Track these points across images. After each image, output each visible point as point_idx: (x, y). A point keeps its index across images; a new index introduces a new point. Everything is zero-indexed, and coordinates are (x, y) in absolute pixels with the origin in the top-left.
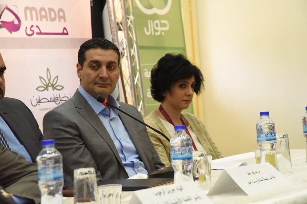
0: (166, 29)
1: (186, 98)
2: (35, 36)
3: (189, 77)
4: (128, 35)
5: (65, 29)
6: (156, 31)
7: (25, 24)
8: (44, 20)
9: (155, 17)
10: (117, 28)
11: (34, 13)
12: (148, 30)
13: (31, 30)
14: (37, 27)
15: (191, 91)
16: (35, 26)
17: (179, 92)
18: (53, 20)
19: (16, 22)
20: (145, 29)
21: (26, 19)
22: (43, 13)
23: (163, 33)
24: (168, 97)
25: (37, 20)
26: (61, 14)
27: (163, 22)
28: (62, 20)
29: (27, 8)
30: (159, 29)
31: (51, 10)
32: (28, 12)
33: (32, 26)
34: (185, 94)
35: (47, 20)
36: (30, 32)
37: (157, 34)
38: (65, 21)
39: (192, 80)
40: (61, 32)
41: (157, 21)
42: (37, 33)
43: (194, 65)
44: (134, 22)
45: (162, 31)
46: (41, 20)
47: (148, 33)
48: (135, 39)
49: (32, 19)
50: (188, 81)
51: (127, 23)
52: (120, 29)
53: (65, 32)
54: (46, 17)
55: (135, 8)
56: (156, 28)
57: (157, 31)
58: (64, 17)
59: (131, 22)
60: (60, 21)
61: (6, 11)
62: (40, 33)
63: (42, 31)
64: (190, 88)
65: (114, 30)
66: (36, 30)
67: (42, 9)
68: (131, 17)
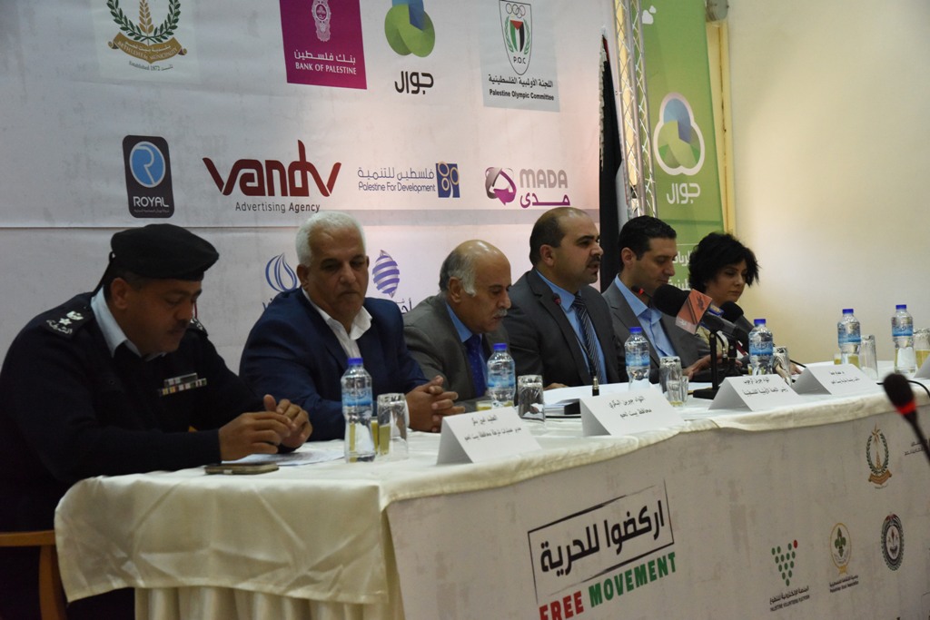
0: (697, 195)
1: (734, 289)
2: (531, 207)
3: (737, 261)
4: (646, 203)
5: (566, 197)
6: (682, 198)
7: (520, 192)
8: (542, 186)
9: (681, 178)
10: (630, 195)
11: (531, 176)
12: (671, 199)
13: (527, 200)
14: (534, 195)
15: (741, 280)
16: (531, 195)
17: (725, 281)
18: (552, 186)
19: (511, 190)
20: (668, 195)
21: (522, 186)
22: (541, 177)
23: (692, 202)
24: (712, 287)
25: (534, 186)
26: (562, 178)
27: (691, 185)
28: (563, 186)
29: (523, 171)
30: (687, 195)
31: (550, 172)
32: (524, 176)
33: (528, 195)
34: (733, 284)
35: (545, 187)
36: (525, 203)
37: (684, 202)
38: (566, 187)
39: (742, 266)
40: (561, 201)
41: (684, 185)
42: (534, 204)
43: (746, 246)
44: (654, 187)
45: (690, 198)
46: (539, 186)
47: (671, 202)
48: (654, 210)
49: (528, 186)
50: (737, 267)
51: (645, 188)
52: (634, 197)
53: (566, 201)
54: (544, 182)
55: (655, 166)
56: (683, 195)
57: (684, 198)
58: (565, 182)
59: (650, 188)
60: (560, 187)
61: (500, 176)
62: (537, 204)
63: (539, 201)
64: (740, 276)
65: (629, 198)
66: (533, 200)
67: (541, 172)
68: (651, 180)
